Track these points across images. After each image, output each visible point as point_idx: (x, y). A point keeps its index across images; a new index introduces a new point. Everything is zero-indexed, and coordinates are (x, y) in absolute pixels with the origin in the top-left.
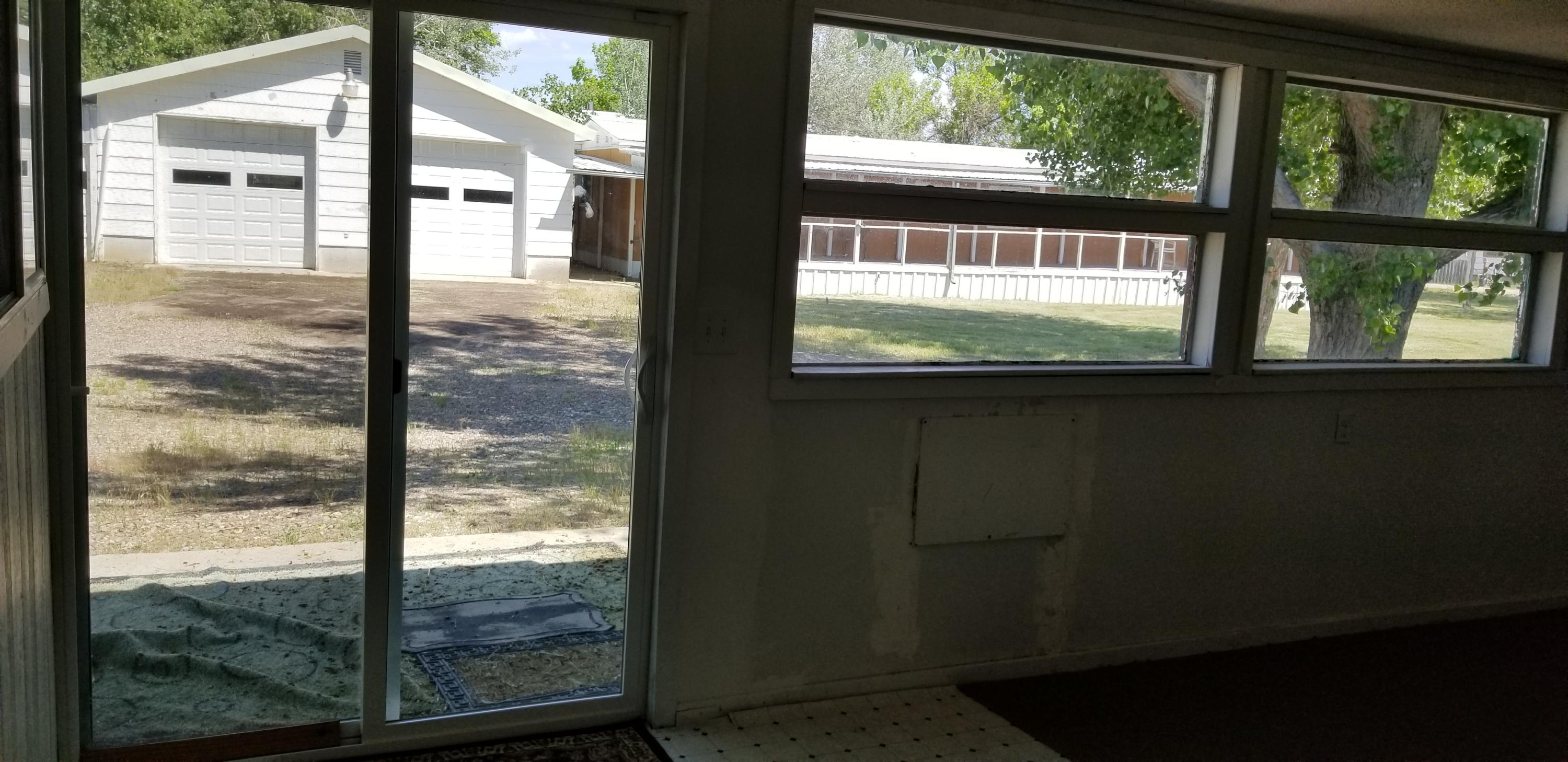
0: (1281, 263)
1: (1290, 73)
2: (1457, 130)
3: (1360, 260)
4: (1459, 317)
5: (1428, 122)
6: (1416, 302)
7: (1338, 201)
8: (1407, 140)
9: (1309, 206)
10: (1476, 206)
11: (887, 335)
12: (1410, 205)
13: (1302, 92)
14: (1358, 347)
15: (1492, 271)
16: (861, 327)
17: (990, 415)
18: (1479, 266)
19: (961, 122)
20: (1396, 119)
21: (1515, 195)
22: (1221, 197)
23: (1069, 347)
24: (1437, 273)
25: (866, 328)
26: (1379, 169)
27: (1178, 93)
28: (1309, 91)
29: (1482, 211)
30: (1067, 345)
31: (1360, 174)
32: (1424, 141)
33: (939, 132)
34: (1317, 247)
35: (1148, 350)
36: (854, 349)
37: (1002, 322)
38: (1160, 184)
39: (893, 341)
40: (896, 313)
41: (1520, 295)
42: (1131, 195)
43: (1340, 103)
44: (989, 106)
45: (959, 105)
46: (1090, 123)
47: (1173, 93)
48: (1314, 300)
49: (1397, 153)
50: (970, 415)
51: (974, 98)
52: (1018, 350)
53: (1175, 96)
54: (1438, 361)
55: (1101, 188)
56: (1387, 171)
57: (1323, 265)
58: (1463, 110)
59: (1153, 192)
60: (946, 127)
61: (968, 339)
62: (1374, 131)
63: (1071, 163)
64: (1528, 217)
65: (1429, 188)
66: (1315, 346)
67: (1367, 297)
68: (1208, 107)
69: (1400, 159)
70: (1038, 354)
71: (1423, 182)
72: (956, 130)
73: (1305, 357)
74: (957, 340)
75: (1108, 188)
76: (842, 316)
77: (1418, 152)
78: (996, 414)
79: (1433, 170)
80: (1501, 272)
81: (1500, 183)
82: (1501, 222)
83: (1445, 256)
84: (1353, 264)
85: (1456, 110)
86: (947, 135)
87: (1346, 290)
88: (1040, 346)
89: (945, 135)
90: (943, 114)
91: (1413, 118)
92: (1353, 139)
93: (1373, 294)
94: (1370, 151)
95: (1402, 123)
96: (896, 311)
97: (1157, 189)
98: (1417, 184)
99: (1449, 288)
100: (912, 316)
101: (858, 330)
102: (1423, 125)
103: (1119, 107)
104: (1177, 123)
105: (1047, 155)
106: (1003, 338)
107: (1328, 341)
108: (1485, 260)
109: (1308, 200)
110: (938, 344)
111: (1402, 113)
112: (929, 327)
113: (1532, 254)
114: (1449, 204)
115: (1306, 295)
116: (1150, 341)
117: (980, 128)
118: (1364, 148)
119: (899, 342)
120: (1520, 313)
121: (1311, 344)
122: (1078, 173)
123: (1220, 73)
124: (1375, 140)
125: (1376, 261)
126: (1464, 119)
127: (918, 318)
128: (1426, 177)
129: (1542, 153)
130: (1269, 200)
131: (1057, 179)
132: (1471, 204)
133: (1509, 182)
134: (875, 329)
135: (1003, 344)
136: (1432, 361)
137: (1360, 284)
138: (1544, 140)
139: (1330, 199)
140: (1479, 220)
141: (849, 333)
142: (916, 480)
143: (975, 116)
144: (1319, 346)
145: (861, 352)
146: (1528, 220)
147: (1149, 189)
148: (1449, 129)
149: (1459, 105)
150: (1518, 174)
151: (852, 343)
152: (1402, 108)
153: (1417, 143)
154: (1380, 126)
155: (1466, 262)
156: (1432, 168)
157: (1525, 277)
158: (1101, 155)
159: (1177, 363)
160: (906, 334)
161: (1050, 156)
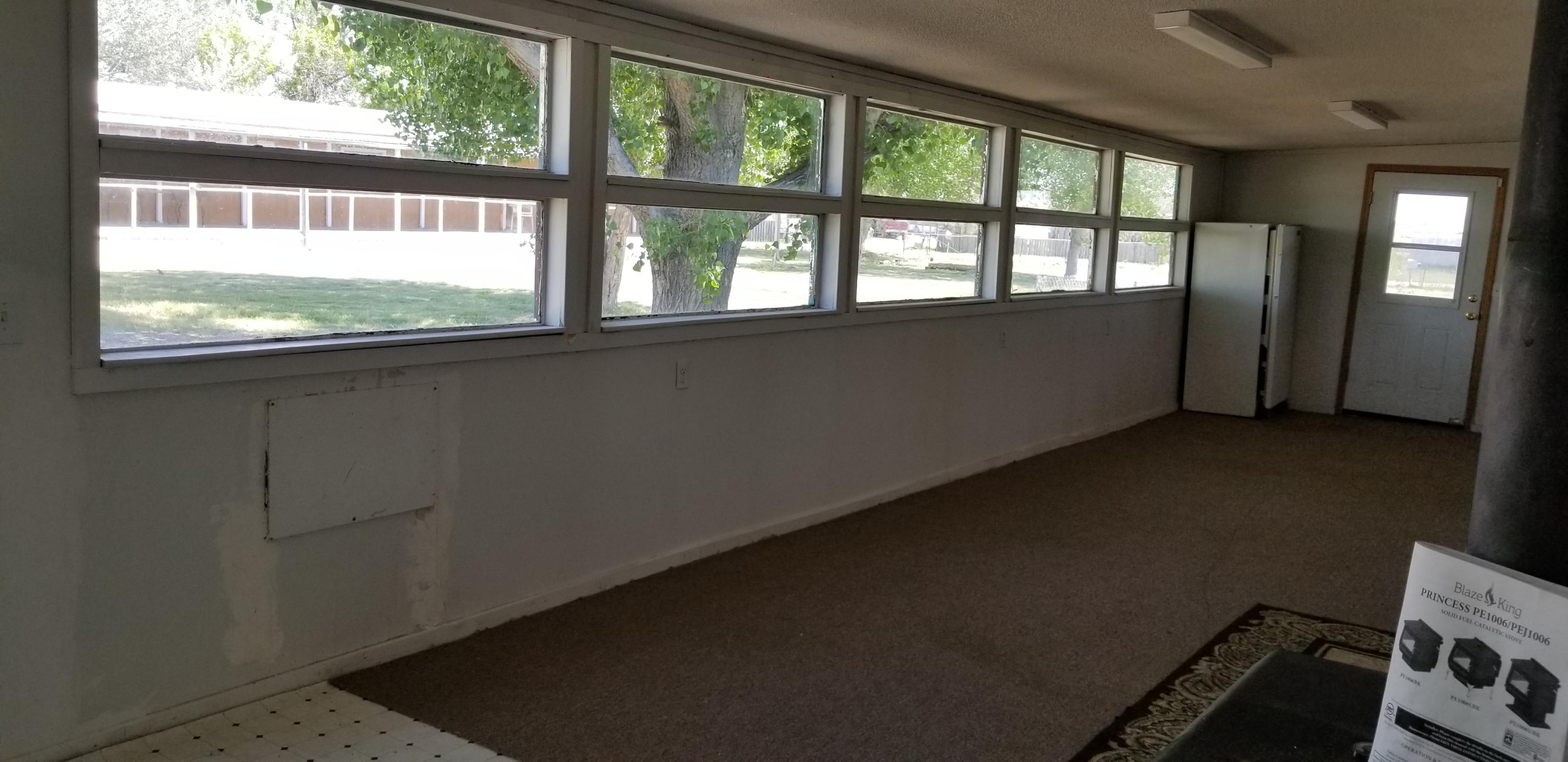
0: (626, 227)
1: (614, 48)
2: (758, 108)
3: (690, 222)
4: (771, 270)
5: (735, 99)
6: (736, 259)
7: (668, 170)
8: (720, 116)
9: (646, 174)
10: (776, 174)
11: (235, 308)
12: (726, 173)
13: (631, 67)
14: (693, 300)
15: (792, 230)
16: (205, 301)
17: (346, 391)
18: (784, 225)
19: (304, 78)
20: (710, 96)
21: (804, 164)
22: (561, 165)
23: (437, 312)
24: (751, 233)
25: (210, 301)
26: (698, 140)
27: (519, 62)
28: (636, 66)
29: (780, 179)
30: (435, 310)
31: (684, 144)
32: (733, 117)
33: (280, 87)
34: (654, 211)
35: (513, 311)
36: (197, 325)
37: (366, 289)
38: (512, 149)
39: (242, 314)
40: (246, 284)
41: (812, 251)
42: (486, 160)
43: (664, 80)
44: (334, 62)
45: (301, 60)
46: (436, 86)
47: (514, 62)
48: (655, 259)
49: (711, 126)
50: (324, 393)
51: (317, 54)
52: (383, 318)
53: (517, 64)
54: (754, 310)
55: (453, 152)
56: (704, 142)
57: (658, 228)
58: (762, 90)
59: (506, 157)
60: (288, 83)
61: (329, 309)
62: (692, 106)
63: (424, 126)
64: (814, 184)
65: (739, 159)
66: (658, 301)
67: (697, 256)
68: (542, 75)
69: (715, 133)
70: (405, 321)
71: (734, 152)
72: (299, 87)
73: (650, 312)
74: (317, 310)
75: (459, 153)
76: (181, 289)
77: (728, 127)
78: (352, 389)
79: (741, 142)
80: (799, 231)
81: (793, 155)
82: (796, 188)
83: (755, 218)
84: (683, 226)
85: (756, 90)
86: (290, 91)
87: (679, 249)
88: (407, 313)
89: (287, 91)
90: (284, 69)
91: (722, 95)
92: (676, 114)
93: (701, 253)
94: (691, 125)
95: (714, 99)
96: (244, 281)
97: (509, 154)
98: (730, 155)
99: (761, 245)
100: (264, 286)
101: (202, 305)
102: (732, 103)
103: (463, 72)
104: (520, 91)
105: (398, 117)
106: (367, 306)
107: (668, 297)
108: (788, 220)
109: (645, 168)
110: (296, 315)
111: (713, 90)
112: (284, 298)
113: (818, 216)
114: (756, 173)
115: (646, 255)
116: (514, 302)
117: (326, 86)
118: (686, 121)
119: (251, 315)
120: (813, 267)
121: (654, 300)
122: (431, 137)
123: (551, 43)
124: (694, 114)
125: (702, 223)
126: (762, 98)
127: (271, 288)
128: (737, 149)
129: (819, 129)
130: (605, 169)
131: (410, 141)
132: (773, 174)
133: (800, 154)
134: (220, 302)
135: (368, 312)
136: (748, 311)
137: (690, 244)
138: (821, 118)
139: (662, 167)
140: (777, 187)
141: (189, 308)
142: (266, 470)
143: (319, 73)
144: (661, 301)
145: (205, 328)
146: (813, 188)
147: (501, 154)
148: (751, 107)
149: (757, 85)
150: (806, 146)
151: (194, 319)
152: (714, 86)
153: (728, 118)
154: (698, 101)
155: (774, 222)
156: (741, 140)
157: (815, 236)
158: (450, 119)
159: (532, 325)
160: (258, 307)
161: (401, 118)
